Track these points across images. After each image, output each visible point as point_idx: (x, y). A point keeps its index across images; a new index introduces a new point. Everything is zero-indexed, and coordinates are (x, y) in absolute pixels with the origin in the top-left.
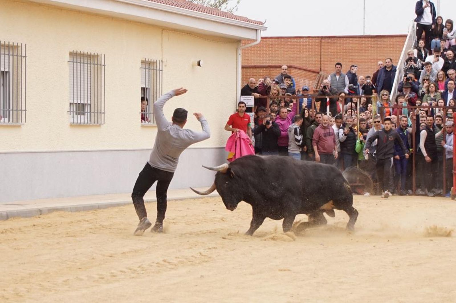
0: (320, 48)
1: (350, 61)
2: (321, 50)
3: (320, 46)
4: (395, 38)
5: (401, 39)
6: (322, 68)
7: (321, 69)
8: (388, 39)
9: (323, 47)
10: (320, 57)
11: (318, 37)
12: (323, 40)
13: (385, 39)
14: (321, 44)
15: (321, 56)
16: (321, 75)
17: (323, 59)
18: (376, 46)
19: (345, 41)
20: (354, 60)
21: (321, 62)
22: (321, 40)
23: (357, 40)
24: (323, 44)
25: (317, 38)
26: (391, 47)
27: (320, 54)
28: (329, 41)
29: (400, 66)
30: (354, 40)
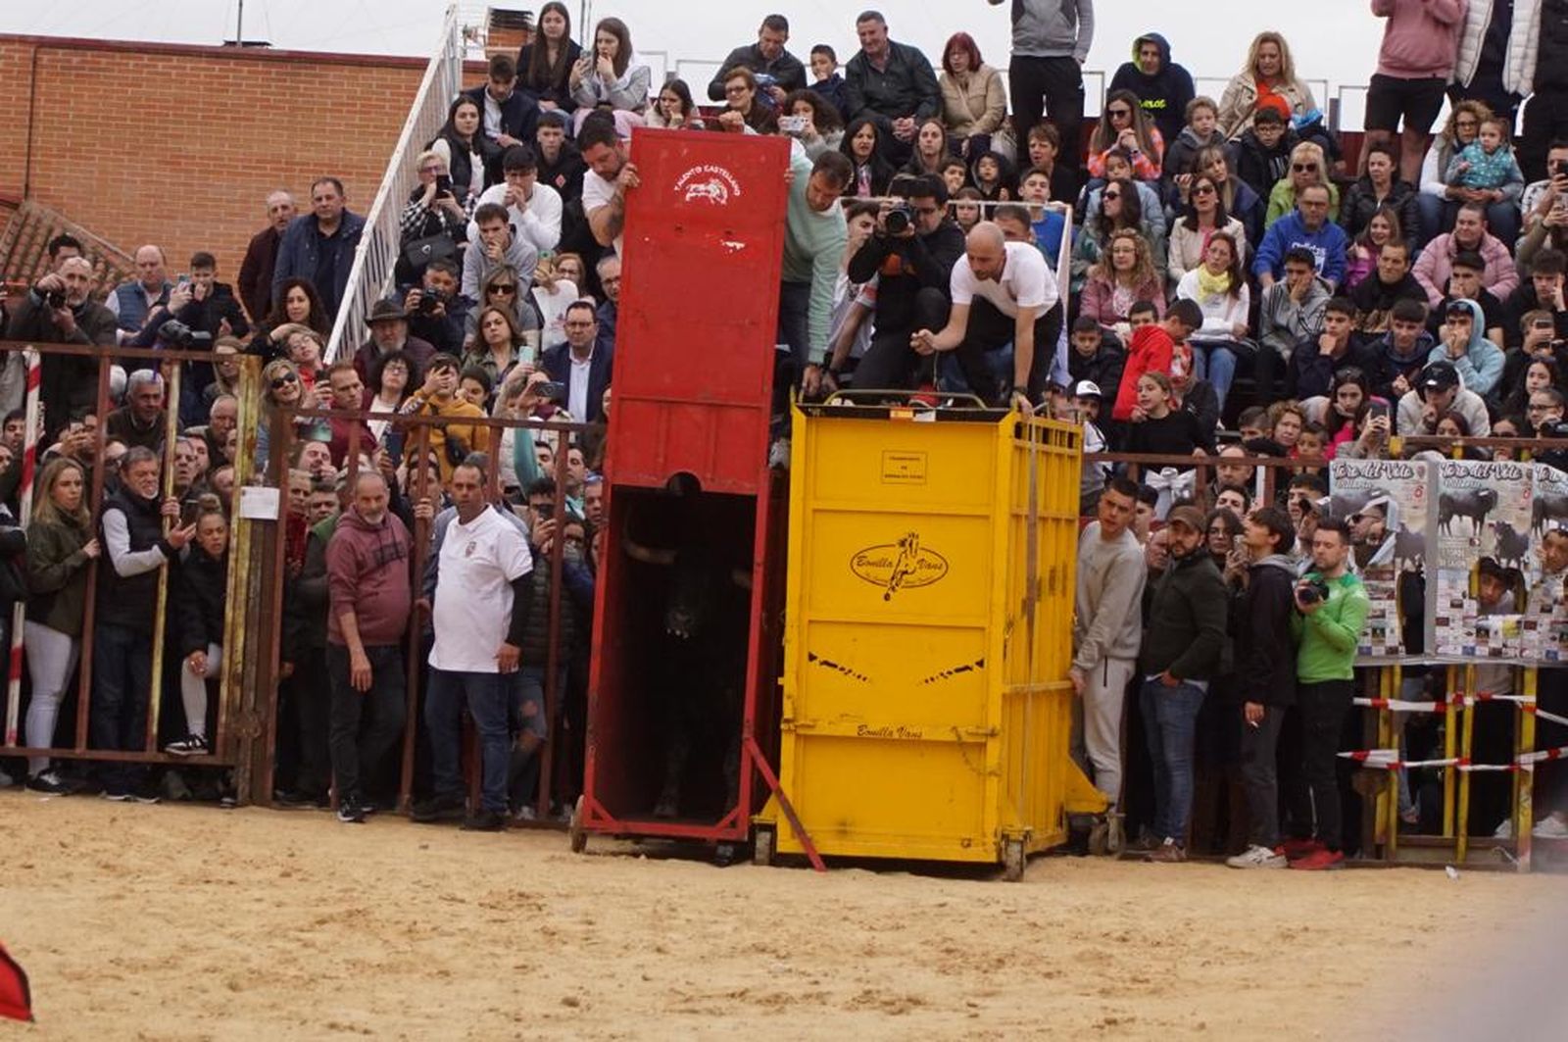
0: (29, 90)
1: (167, 163)
2: (32, 100)
3: (30, 82)
4: (375, 72)
5: (404, 74)
6: (36, 183)
7: (27, 187)
8: (346, 71)
9: (43, 87)
10: (27, 131)
11: (23, 40)
12: (45, 58)
13: (332, 74)
14: (34, 73)
15: (31, 127)
16: (28, 215)
17: (39, 142)
18: (287, 101)
19: (147, 66)
20: (186, 157)
21: (29, 155)
22: (36, 52)
23: (203, 65)
24: (43, 73)
25: (17, 46)
26: (358, 108)
27: (27, 118)
28: (75, 60)
29: (379, 217)
30: (189, 65)
